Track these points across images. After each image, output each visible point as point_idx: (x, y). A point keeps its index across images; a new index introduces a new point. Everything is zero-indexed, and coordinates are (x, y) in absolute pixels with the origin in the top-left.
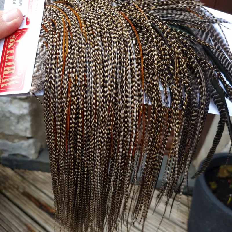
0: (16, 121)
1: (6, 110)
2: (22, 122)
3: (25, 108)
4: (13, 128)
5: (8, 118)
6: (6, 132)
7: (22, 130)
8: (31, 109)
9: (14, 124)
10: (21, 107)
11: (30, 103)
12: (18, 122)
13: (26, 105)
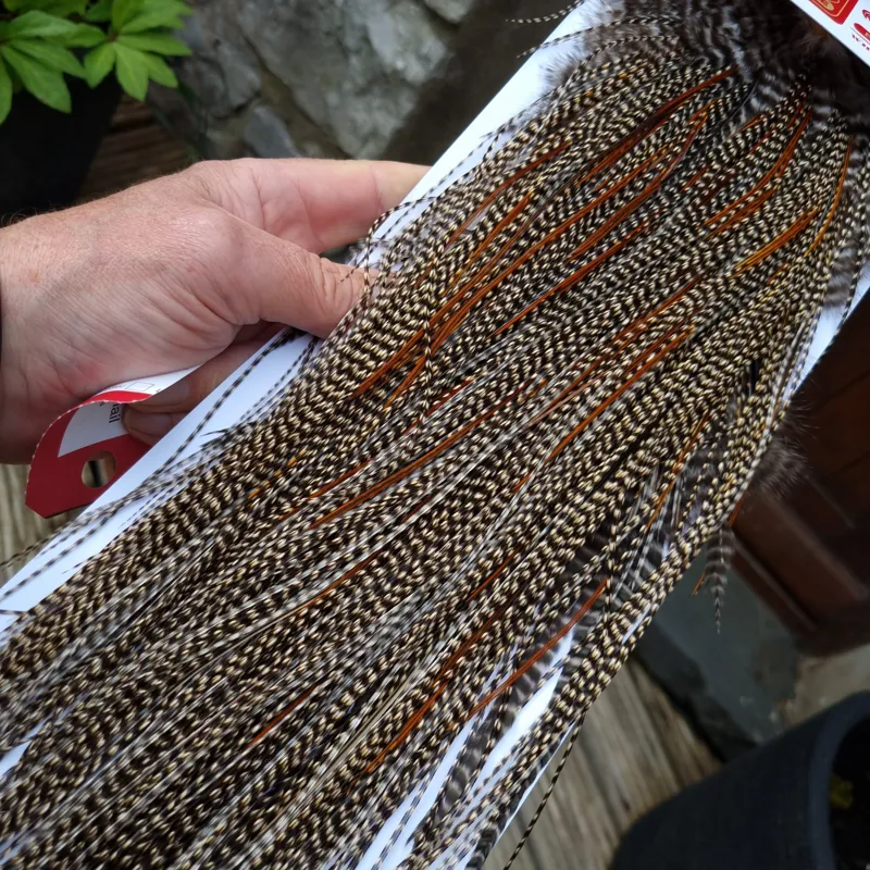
0: (361, 81)
1: (358, 20)
2: (376, 102)
3: (424, 59)
4: (333, 98)
5: (345, 52)
6: (302, 97)
7: (355, 129)
8: (440, 75)
9: (348, 86)
10: (411, 45)
11: (452, 55)
12: (362, 92)
13: (435, 47)
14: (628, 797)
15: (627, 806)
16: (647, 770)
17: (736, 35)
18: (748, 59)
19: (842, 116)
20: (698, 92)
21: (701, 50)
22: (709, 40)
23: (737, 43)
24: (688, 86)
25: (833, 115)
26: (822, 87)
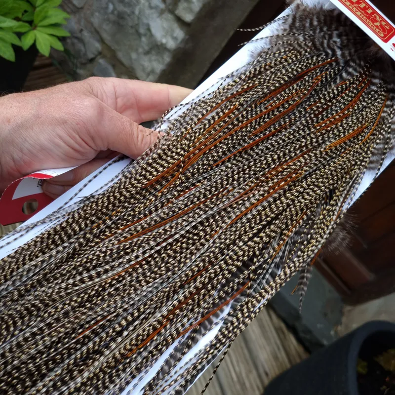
0: (147, 48)
1: (145, 21)
2: (154, 58)
3: (175, 39)
4: (134, 56)
5: (139, 35)
6: (120, 55)
7: (144, 70)
8: (182, 46)
9: (141, 50)
10: (169, 32)
11: (187, 37)
12: (147, 53)
13: (180, 34)
14: (267, 370)
15: (267, 374)
16: (276, 358)
17: (339, 44)
18: (343, 55)
19: (384, 84)
20: (318, 68)
21: (322, 49)
22: (325, 45)
23: (339, 48)
24: (314, 64)
25: (380, 84)
26: (376, 71)
